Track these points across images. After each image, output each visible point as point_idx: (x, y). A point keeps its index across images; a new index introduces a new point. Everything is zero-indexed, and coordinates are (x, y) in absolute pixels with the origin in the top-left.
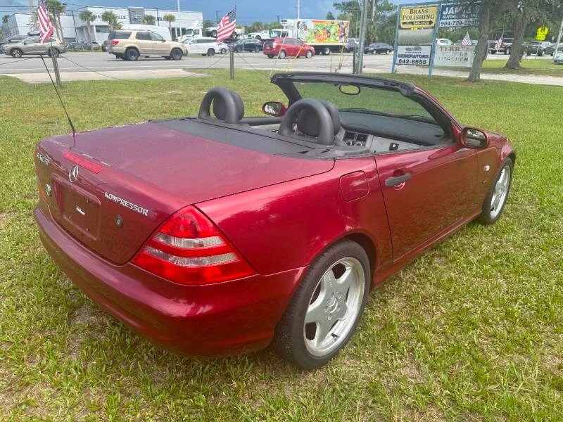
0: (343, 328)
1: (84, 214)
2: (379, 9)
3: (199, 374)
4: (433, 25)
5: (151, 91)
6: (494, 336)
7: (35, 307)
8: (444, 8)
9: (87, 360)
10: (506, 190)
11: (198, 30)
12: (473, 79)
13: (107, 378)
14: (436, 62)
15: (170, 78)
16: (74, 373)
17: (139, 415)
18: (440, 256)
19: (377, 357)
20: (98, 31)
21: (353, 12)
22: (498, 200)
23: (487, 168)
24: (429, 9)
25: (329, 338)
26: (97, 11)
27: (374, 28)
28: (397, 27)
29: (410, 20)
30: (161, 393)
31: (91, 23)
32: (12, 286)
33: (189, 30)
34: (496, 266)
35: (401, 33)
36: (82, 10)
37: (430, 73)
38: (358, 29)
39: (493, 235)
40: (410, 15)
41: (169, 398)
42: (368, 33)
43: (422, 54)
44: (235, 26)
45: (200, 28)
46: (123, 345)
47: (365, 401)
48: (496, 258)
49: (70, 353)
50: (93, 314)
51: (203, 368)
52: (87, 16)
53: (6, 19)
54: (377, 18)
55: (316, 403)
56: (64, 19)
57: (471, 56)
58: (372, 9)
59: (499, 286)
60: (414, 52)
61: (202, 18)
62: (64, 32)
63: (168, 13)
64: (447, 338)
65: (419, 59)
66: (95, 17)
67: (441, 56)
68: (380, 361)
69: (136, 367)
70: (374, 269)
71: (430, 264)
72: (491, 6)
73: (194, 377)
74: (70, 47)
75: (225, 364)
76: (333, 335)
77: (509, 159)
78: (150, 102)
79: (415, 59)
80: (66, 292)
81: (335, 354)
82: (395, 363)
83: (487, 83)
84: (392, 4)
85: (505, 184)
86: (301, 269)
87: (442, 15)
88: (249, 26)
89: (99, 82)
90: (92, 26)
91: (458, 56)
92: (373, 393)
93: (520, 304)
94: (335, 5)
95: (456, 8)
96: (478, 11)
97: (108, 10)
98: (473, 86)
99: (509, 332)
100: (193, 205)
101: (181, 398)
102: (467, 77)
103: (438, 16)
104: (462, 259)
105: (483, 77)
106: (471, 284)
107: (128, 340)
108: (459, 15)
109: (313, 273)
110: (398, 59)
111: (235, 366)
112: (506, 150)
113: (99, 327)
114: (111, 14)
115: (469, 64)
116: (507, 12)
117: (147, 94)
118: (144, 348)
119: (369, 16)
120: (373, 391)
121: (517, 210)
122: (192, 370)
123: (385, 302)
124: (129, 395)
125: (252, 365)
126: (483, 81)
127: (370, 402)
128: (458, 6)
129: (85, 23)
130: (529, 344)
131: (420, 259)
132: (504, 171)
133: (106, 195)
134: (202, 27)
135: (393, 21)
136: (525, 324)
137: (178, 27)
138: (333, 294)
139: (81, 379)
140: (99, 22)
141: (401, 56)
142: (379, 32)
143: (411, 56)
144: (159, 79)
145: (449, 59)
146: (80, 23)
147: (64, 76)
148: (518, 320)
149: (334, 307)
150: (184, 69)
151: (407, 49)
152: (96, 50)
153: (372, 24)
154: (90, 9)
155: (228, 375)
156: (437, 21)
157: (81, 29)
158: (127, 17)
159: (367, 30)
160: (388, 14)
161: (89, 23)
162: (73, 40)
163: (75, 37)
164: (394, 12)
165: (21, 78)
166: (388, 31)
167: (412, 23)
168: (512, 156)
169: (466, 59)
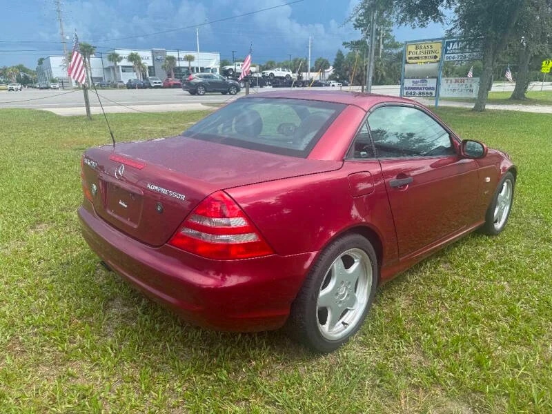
0: (353, 317)
1: (126, 206)
2: (386, 47)
3: (221, 354)
4: (438, 59)
5: (172, 122)
6: (497, 330)
7: (74, 298)
8: (448, 44)
9: (121, 342)
10: (509, 202)
11: (216, 69)
12: (479, 108)
13: (140, 356)
14: (443, 93)
15: (191, 111)
16: (110, 351)
17: (168, 386)
18: (445, 262)
19: (385, 345)
20: (123, 71)
21: (361, 50)
22: (502, 212)
23: (488, 179)
24: (434, 45)
25: (339, 326)
26: (124, 53)
27: (382, 64)
28: (404, 61)
29: (415, 56)
30: (187, 368)
31: (118, 64)
32: (53, 281)
33: (207, 69)
34: (500, 270)
35: (407, 67)
36: (110, 52)
37: (436, 103)
38: (366, 66)
39: (497, 244)
40: (415, 51)
41: (194, 372)
42: (376, 68)
43: (428, 86)
44: (249, 65)
45: (218, 67)
46: (152, 330)
47: (373, 380)
48: (500, 264)
49: (106, 336)
50: (125, 305)
51: (225, 350)
52: (115, 58)
53: (41, 62)
54: (384, 55)
55: (328, 380)
56: (94, 61)
57: (476, 87)
58: (379, 47)
59: (503, 288)
60: (420, 85)
61: (219, 58)
62: (92, 72)
63: (188, 54)
64: (452, 330)
65: (425, 91)
66: (121, 58)
67: (447, 88)
68: (387, 348)
69: (164, 348)
70: (381, 264)
71: (435, 268)
72: (494, 41)
73: (217, 356)
74: (98, 85)
75: (244, 347)
76: (343, 323)
77: (510, 173)
78: (171, 131)
79: (422, 91)
80: (101, 287)
81: (346, 340)
82: (402, 350)
83: (493, 112)
84: (398, 42)
85: (508, 197)
86: (314, 254)
87: (446, 50)
88: (263, 65)
89: (125, 114)
90: (118, 67)
91: (463, 87)
92: (381, 374)
93: (522, 303)
94: (344, 44)
95: (460, 43)
96: (481, 45)
97: (134, 52)
98: (480, 116)
99: (511, 327)
100: (222, 190)
101: (206, 373)
102: (473, 107)
103: (443, 51)
104: (466, 264)
105: (489, 107)
106: (476, 286)
107: (157, 326)
108: (462, 50)
109: (325, 258)
110: (405, 91)
111: (253, 349)
112: (506, 164)
113: (131, 316)
114: (136, 55)
115: (474, 95)
116: (510, 46)
117: (169, 125)
118: (171, 331)
119: (377, 53)
120: (381, 372)
121: (521, 224)
122: (215, 351)
123: (393, 299)
124: (158, 371)
125: (268, 348)
126: (489, 110)
127: (378, 381)
128: (462, 42)
129: (112, 64)
130: (530, 337)
131: (426, 264)
132: (505, 184)
133: (149, 186)
134: (219, 66)
135: (400, 57)
136: (528, 320)
137: (197, 66)
138: (343, 282)
139: (115, 357)
140: (124, 62)
141: (409, 88)
142: (387, 68)
143: (417, 88)
144: (179, 112)
145: (454, 90)
146: (108, 64)
147: (94, 110)
148: (520, 316)
149: (344, 294)
150: (202, 104)
151: (413, 82)
152: (121, 87)
153: (379, 60)
154: (117, 51)
155: (247, 356)
156: (442, 55)
157: (108, 69)
158: (151, 58)
159: (375, 66)
160: (395, 51)
161: (115, 64)
162: (100, 79)
163: (102, 76)
164: (400, 50)
165: (54, 112)
166: (395, 68)
167: (418, 58)
168: (513, 170)
169: (471, 91)
